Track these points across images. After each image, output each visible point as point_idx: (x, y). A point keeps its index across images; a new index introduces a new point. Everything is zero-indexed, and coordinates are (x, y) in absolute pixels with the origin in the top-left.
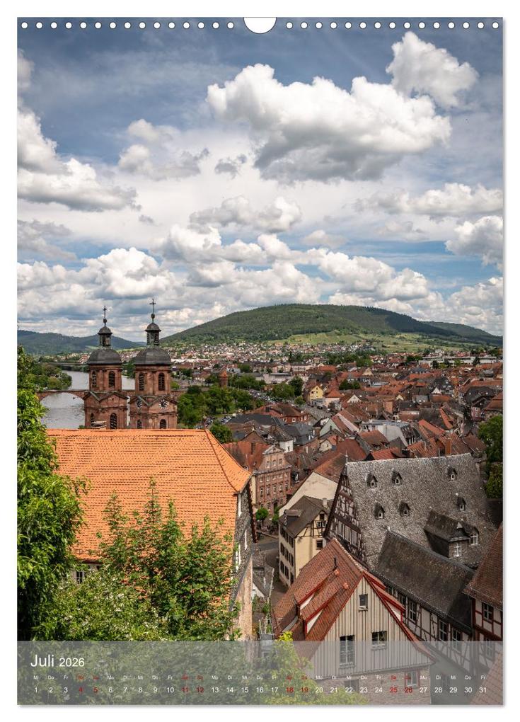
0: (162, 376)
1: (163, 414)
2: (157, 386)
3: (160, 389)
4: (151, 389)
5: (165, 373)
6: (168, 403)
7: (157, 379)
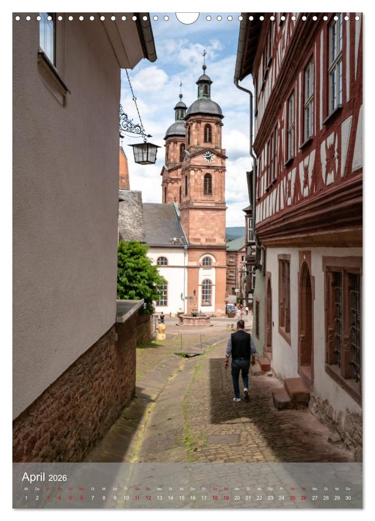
0: (208, 126)
1: (208, 167)
2: (202, 137)
3: (205, 141)
4: (196, 141)
5: (212, 125)
6: (214, 157)
7: (202, 129)
